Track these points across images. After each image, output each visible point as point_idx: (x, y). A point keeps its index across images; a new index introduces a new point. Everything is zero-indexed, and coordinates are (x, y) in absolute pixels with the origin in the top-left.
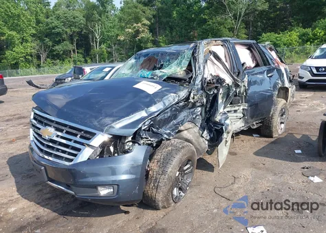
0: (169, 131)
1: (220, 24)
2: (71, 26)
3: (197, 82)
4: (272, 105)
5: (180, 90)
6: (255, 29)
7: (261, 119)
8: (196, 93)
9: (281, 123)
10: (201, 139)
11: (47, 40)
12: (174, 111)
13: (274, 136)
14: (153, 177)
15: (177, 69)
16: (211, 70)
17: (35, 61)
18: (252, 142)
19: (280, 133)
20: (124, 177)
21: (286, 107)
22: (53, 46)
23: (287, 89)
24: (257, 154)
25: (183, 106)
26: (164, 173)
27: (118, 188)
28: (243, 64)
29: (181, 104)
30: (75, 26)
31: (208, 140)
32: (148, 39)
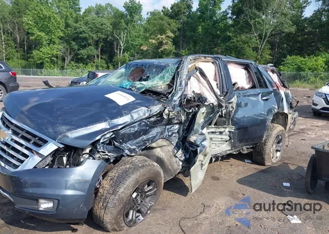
0: (134, 147)
1: (245, 43)
2: (98, 32)
3: (175, 98)
4: (265, 130)
5: (154, 105)
6: (281, 51)
7: (252, 144)
8: (172, 110)
9: (277, 151)
10: (174, 159)
11: (74, 43)
12: (144, 125)
13: (267, 164)
14: (103, 196)
15: (158, 83)
16: (194, 87)
17: (60, 62)
18: (241, 168)
19: (274, 162)
20: (69, 192)
21: (284, 134)
22: (79, 50)
23: (286, 116)
24: (240, 181)
25: (155, 121)
26: (114, 193)
27: (59, 203)
28: (234, 84)
29: (152, 119)
30: (102, 33)
31: (182, 161)
32: (171, 51)
